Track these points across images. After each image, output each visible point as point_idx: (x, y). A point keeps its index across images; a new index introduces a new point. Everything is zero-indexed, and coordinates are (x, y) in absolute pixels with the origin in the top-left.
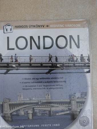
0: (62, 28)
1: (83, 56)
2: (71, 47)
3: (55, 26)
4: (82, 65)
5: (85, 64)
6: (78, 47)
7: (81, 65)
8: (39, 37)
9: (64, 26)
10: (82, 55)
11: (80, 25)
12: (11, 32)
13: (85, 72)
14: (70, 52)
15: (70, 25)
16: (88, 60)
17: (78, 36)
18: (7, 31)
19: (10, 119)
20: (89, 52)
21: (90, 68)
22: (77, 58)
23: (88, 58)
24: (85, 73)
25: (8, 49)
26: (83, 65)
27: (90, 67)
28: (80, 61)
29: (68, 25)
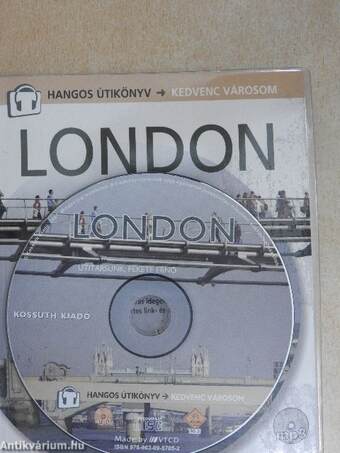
0: (213, 98)
1: (288, 195)
2: (243, 167)
3: (189, 92)
4: (281, 227)
5: (293, 225)
6: (269, 164)
7: (281, 230)
8: (132, 131)
9: (220, 91)
10: (282, 193)
11: (275, 87)
12: (34, 111)
13: (292, 255)
14: (239, 182)
15: (241, 90)
16: (302, 210)
17: (270, 127)
18: (19, 108)
19: (30, 418)
20: (306, 184)
21: (309, 240)
22: (266, 205)
23: (305, 203)
24: (294, 257)
25: (25, 172)
26: (286, 227)
27: (310, 235)
28: (276, 215)
29: (234, 88)
